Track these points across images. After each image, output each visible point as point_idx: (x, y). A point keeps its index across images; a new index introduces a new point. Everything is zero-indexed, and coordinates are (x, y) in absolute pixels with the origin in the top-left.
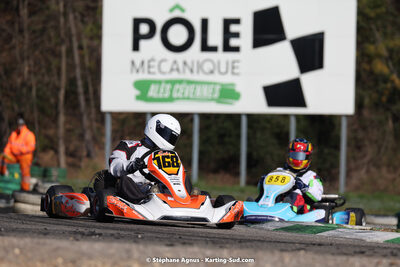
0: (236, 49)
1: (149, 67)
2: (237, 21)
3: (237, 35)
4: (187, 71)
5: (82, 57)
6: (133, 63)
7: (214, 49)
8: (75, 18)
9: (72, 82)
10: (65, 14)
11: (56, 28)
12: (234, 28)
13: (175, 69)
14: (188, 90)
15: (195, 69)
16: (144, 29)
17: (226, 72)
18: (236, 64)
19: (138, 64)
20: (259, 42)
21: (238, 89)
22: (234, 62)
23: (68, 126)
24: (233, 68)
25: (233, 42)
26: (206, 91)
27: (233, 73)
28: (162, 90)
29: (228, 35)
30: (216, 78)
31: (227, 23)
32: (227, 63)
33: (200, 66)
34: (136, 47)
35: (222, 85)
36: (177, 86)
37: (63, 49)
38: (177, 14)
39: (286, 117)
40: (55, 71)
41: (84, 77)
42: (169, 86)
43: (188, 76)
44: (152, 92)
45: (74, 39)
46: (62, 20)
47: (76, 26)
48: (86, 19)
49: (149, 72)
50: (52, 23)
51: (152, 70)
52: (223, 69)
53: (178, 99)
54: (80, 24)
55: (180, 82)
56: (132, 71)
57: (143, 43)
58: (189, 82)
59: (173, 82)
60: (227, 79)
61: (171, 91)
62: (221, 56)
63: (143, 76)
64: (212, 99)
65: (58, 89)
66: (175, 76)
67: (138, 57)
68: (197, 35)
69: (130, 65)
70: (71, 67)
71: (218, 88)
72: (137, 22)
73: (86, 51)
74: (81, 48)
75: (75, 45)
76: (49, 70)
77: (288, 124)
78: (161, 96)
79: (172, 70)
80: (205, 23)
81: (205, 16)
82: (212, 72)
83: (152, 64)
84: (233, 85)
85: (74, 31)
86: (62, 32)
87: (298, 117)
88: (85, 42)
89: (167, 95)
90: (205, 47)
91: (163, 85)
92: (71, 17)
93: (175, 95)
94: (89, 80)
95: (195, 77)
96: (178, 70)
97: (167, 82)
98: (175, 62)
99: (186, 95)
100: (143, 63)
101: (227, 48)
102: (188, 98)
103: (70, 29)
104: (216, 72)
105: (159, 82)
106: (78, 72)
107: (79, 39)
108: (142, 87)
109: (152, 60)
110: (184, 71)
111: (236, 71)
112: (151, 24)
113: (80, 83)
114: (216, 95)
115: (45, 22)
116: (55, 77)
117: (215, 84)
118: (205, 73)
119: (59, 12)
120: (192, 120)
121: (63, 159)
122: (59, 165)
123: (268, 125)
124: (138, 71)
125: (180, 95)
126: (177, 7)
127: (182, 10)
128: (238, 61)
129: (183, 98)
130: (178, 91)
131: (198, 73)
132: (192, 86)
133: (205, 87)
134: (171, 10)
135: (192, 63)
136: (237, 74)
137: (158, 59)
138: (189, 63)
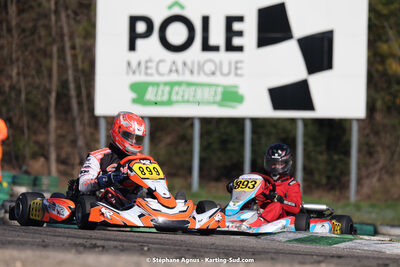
0: (240, 49)
1: (147, 68)
2: (240, 19)
3: (240, 34)
4: (187, 73)
5: (74, 57)
6: (129, 64)
7: (216, 49)
8: (68, 16)
9: (64, 84)
10: (57, 12)
11: (48, 27)
12: (236, 26)
13: (173, 70)
14: (189, 93)
15: (195, 72)
16: (141, 27)
17: (229, 74)
18: (239, 65)
19: (134, 65)
20: (263, 42)
21: (241, 91)
22: (237, 62)
23: (59, 132)
24: (236, 68)
25: (236, 41)
26: (207, 94)
27: (236, 74)
28: (160, 93)
29: (230, 33)
30: (218, 79)
31: (230, 20)
32: (230, 64)
33: (201, 67)
34: (132, 47)
35: (224, 87)
36: (176, 88)
37: (55, 49)
38: (176, 11)
39: (293, 121)
40: (45, 73)
41: (76, 80)
42: (167, 89)
43: (187, 77)
44: (150, 95)
45: (66, 38)
46: (53, 18)
47: (69, 24)
48: (78, 18)
49: (147, 74)
50: (41, 23)
52: (225, 70)
53: (177, 102)
54: (72, 22)
55: (179, 84)
56: (128, 73)
57: (140, 43)
58: (190, 84)
59: (172, 85)
60: (230, 81)
61: (170, 93)
62: (224, 56)
63: (140, 78)
64: (214, 103)
65: (49, 92)
66: (174, 77)
67: (133, 57)
68: (198, 34)
69: (125, 65)
70: (63, 68)
71: (220, 90)
72: (133, 20)
73: (79, 51)
74: (73, 47)
75: (68, 45)
76: (39, 72)
77: (295, 129)
78: (159, 99)
79: (171, 71)
80: (206, 20)
81: (206, 13)
82: (213, 73)
83: (149, 64)
84: (236, 87)
85: (66, 30)
86: (54, 32)
87: (305, 121)
88: (78, 41)
89: (165, 98)
90: (206, 47)
91: (161, 87)
92: (63, 16)
93: (174, 98)
94: (82, 82)
95: (195, 79)
96: (177, 71)
97: (166, 84)
98: (174, 63)
99: (186, 97)
100: (139, 64)
101: (230, 47)
102: (188, 102)
103: (61, 28)
104: (218, 73)
105: (157, 84)
106: (70, 74)
107: (71, 37)
108: (139, 89)
109: (151, 60)
110: (184, 73)
111: (239, 72)
112: (149, 22)
113: (72, 86)
114: (219, 98)
115: (36, 20)
116: (45, 81)
117: (217, 86)
118: (206, 74)
119: (50, 9)
120: (192, 125)
121: (54, 166)
122: (49, 173)
123: (273, 130)
124: (134, 72)
125: (179, 98)
126: (176, 3)
127: (182, 7)
128: (242, 61)
129: (183, 102)
130: (177, 93)
131: (199, 74)
132: (193, 89)
133: (207, 90)
134: (170, 7)
135: (192, 64)
136: (242, 75)
137: (156, 59)
138: (189, 63)
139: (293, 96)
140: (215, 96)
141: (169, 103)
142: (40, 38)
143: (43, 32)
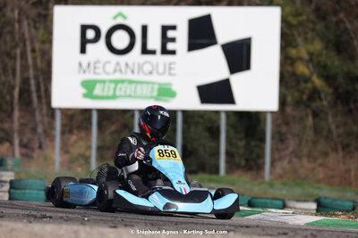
1: (95, 68)
2: (174, 28)
3: (173, 40)
4: (129, 72)
5: (34, 59)
6: (80, 64)
8: (29, 24)
9: (25, 81)
10: (19, 21)
11: (12, 33)
12: (170, 34)
13: (117, 69)
14: (130, 89)
16: (90, 34)
17: (164, 73)
18: (172, 66)
19: (85, 65)
20: (193, 46)
21: (174, 88)
22: (170, 64)
23: (22, 121)
24: (170, 69)
25: (170, 46)
26: (145, 90)
27: (170, 74)
28: (106, 89)
29: (165, 39)
30: (155, 78)
31: (165, 29)
32: (165, 65)
33: (140, 68)
34: (83, 50)
35: (160, 84)
36: (119, 86)
37: (18, 51)
39: (217, 113)
40: (10, 72)
41: (36, 78)
42: (112, 85)
43: (129, 76)
45: (28, 43)
46: (17, 26)
47: (30, 31)
48: (38, 25)
49: (95, 73)
50: (8, 29)
54: (33, 31)
56: (79, 72)
58: (131, 82)
59: (117, 82)
60: (164, 79)
61: (115, 89)
62: (159, 59)
63: (90, 76)
64: (151, 97)
65: (13, 88)
66: (118, 76)
67: (84, 59)
68: (138, 40)
69: (77, 65)
70: (25, 68)
71: (156, 87)
72: (84, 28)
73: (38, 54)
74: (33, 51)
75: (29, 48)
76: (5, 70)
77: (219, 119)
78: (105, 94)
79: (115, 71)
80: (145, 29)
81: (145, 23)
82: (151, 73)
83: (97, 65)
84: (169, 84)
85: (27, 36)
86: (17, 37)
87: (228, 113)
88: (37, 46)
89: (111, 93)
91: (107, 84)
92: (25, 23)
93: (118, 93)
94: (41, 79)
95: (135, 77)
96: (120, 71)
97: (111, 81)
98: (118, 64)
99: (128, 93)
100: (89, 65)
101: (165, 51)
102: (130, 96)
103: (23, 35)
104: (155, 73)
105: (103, 82)
106: (31, 73)
107: (32, 43)
108: (89, 86)
109: (98, 62)
110: (126, 73)
111: (172, 72)
112: (97, 30)
113: (33, 82)
114: (155, 94)
116: (11, 77)
119: (14, 19)
120: (133, 116)
121: (17, 150)
122: (13, 155)
123: (201, 120)
124: (84, 72)
125: (122, 93)
126: (120, 14)
127: (125, 18)
128: (174, 63)
129: (125, 96)
130: (121, 89)
131: (138, 73)
132: (133, 85)
133: (145, 87)
134: (115, 18)
135: (134, 65)
136: (174, 75)
137: (103, 61)
138: (130, 64)
140: (152, 92)
141: (114, 97)
142: (5, 43)
143: (8, 38)
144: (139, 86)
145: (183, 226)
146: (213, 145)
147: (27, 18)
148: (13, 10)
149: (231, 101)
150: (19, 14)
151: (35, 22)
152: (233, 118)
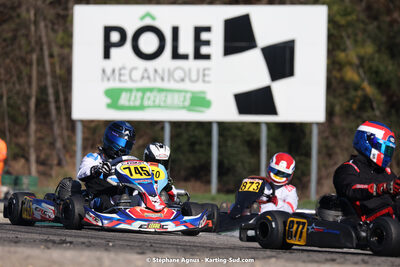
0: (207, 57)
1: (120, 75)
2: (208, 29)
3: (207, 43)
4: (158, 79)
5: (52, 65)
6: (104, 71)
7: (185, 57)
8: (46, 26)
9: (43, 90)
10: (36, 23)
11: (27, 36)
12: (204, 36)
13: (145, 76)
14: (159, 98)
15: (166, 79)
16: (115, 37)
17: (197, 80)
18: (206, 72)
19: (109, 72)
20: (229, 50)
21: (209, 97)
22: (204, 70)
23: (39, 135)
25: (204, 50)
26: (176, 99)
27: (204, 81)
28: (133, 98)
29: (199, 42)
30: (187, 86)
31: (198, 31)
32: (198, 71)
33: (171, 74)
34: (107, 55)
35: (193, 93)
36: (148, 94)
37: (34, 57)
38: (148, 22)
39: (257, 124)
40: (26, 80)
41: (55, 86)
42: (139, 94)
43: (159, 84)
44: (123, 100)
45: (45, 47)
46: (33, 28)
47: (47, 35)
48: (56, 27)
49: (120, 80)
50: (23, 31)
51: (122, 78)
52: (194, 77)
53: (149, 107)
54: (50, 31)
55: (151, 90)
56: (103, 80)
57: (114, 51)
58: (161, 90)
59: (144, 91)
60: (198, 87)
61: (142, 99)
62: (192, 64)
63: (114, 84)
64: (184, 108)
65: (29, 97)
66: (146, 84)
67: (108, 64)
68: (168, 43)
69: (101, 72)
70: (42, 75)
71: (189, 95)
72: (108, 30)
73: (56, 60)
74: (51, 56)
75: (46, 53)
76: (20, 78)
77: (259, 131)
78: (132, 104)
79: (143, 78)
80: (175, 31)
81: (176, 24)
82: (183, 80)
83: (123, 72)
84: (204, 93)
85: (44, 40)
86: (33, 44)
87: (268, 125)
88: (56, 50)
89: (138, 103)
90: (176, 55)
92: (42, 24)
93: (146, 103)
94: (60, 87)
95: (165, 85)
96: (149, 78)
97: (138, 90)
98: (146, 70)
99: (157, 103)
100: (114, 71)
101: (198, 56)
102: (159, 106)
103: (40, 38)
104: (187, 80)
105: (130, 90)
106: (49, 79)
107: (50, 47)
108: (113, 95)
109: (124, 68)
110: (155, 80)
111: (207, 79)
112: (122, 32)
113: (51, 91)
114: (187, 103)
115: (16, 30)
116: (26, 85)
117: (186, 92)
118: (175, 81)
119: (30, 20)
120: (163, 128)
121: (34, 167)
122: (30, 173)
123: (239, 133)
124: (109, 79)
125: (150, 103)
126: (148, 15)
127: (153, 18)
128: (209, 69)
129: (155, 107)
130: (149, 99)
131: (169, 80)
132: (163, 94)
133: (176, 95)
134: (142, 18)
135: (163, 71)
136: (209, 82)
137: (129, 66)
138: (160, 71)
139: (257, 101)
140: (184, 101)
141: (141, 107)
142: (20, 48)
143: (23, 42)
144: (169, 95)
145: (220, 251)
146: (253, 161)
147: (45, 19)
148: (28, 11)
149: (273, 111)
150: (35, 15)
151: (53, 24)
152: (274, 130)
